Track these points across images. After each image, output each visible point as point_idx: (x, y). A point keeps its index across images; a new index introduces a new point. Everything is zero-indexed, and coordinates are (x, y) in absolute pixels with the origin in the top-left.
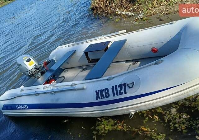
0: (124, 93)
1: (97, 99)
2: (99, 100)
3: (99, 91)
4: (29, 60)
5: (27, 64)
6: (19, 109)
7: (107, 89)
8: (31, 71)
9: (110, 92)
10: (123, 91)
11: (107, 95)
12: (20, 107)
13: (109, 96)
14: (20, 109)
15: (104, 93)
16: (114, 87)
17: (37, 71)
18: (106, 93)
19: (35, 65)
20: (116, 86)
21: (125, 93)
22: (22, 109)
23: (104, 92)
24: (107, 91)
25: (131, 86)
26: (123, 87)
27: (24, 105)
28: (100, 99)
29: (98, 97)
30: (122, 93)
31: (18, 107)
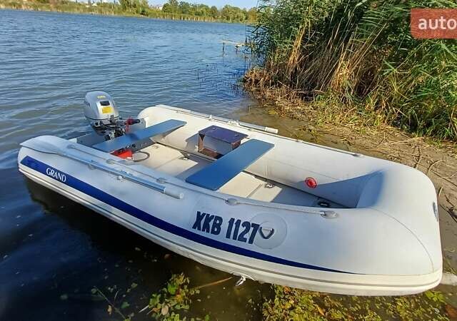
0: (248, 241)
1: (194, 227)
2: (196, 231)
3: (204, 214)
4: (105, 104)
5: (100, 107)
6: (50, 176)
7: (220, 219)
8: (101, 123)
10: (247, 236)
12: (51, 174)
13: (218, 233)
14: (52, 177)
15: (211, 224)
16: (235, 222)
17: (111, 126)
18: (215, 225)
19: (112, 116)
20: (239, 221)
21: (251, 241)
22: (55, 178)
23: (212, 221)
24: (218, 222)
25: (266, 236)
26: (252, 229)
27: (61, 173)
28: (199, 229)
29: (197, 225)
30: (245, 240)
31: (49, 171)
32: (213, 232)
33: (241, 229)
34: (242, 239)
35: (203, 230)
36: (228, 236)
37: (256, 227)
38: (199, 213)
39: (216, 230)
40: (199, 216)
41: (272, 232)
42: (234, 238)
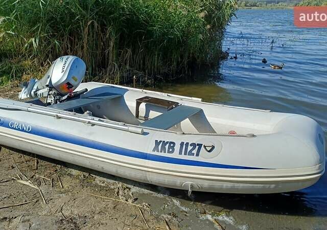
0: (195, 155)
1: (154, 151)
2: (156, 153)
3: (161, 141)
7: (174, 143)
9: (177, 148)
10: (195, 152)
13: (172, 152)
15: (167, 147)
18: (170, 147)
20: (187, 144)
24: (172, 145)
26: (197, 147)
28: (158, 151)
29: (156, 149)
31: (12, 124)
32: (169, 152)
33: (190, 148)
34: (191, 154)
35: (161, 152)
36: (180, 153)
37: (200, 145)
38: (156, 141)
39: (171, 150)
42: (185, 154)
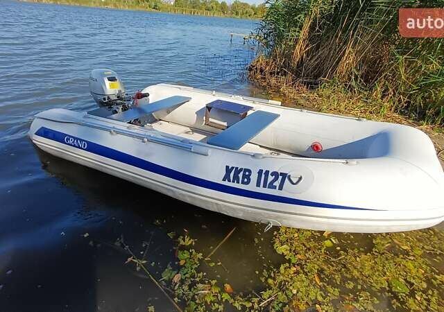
0: (277, 188)
1: (224, 180)
2: (226, 183)
3: (233, 168)
4: (112, 79)
5: (107, 83)
6: (69, 144)
7: (250, 171)
8: (109, 98)
9: (254, 177)
10: (277, 184)
11: (246, 180)
12: (70, 142)
13: (248, 183)
15: (241, 175)
16: (264, 172)
17: (119, 101)
18: (244, 176)
19: (120, 91)
20: (267, 172)
21: (281, 188)
22: (74, 146)
23: (242, 172)
24: (247, 173)
25: (295, 182)
26: (280, 177)
28: (229, 181)
29: (226, 178)
30: (275, 187)
32: (243, 183)
33: (271, 178)
34: (272, 186)
35: (233, 182)
36: (258, 185)
37: (284, 175)
38: (227, 167)
40: (228, 170)
41: (300, 178)
42: (264, 186)
